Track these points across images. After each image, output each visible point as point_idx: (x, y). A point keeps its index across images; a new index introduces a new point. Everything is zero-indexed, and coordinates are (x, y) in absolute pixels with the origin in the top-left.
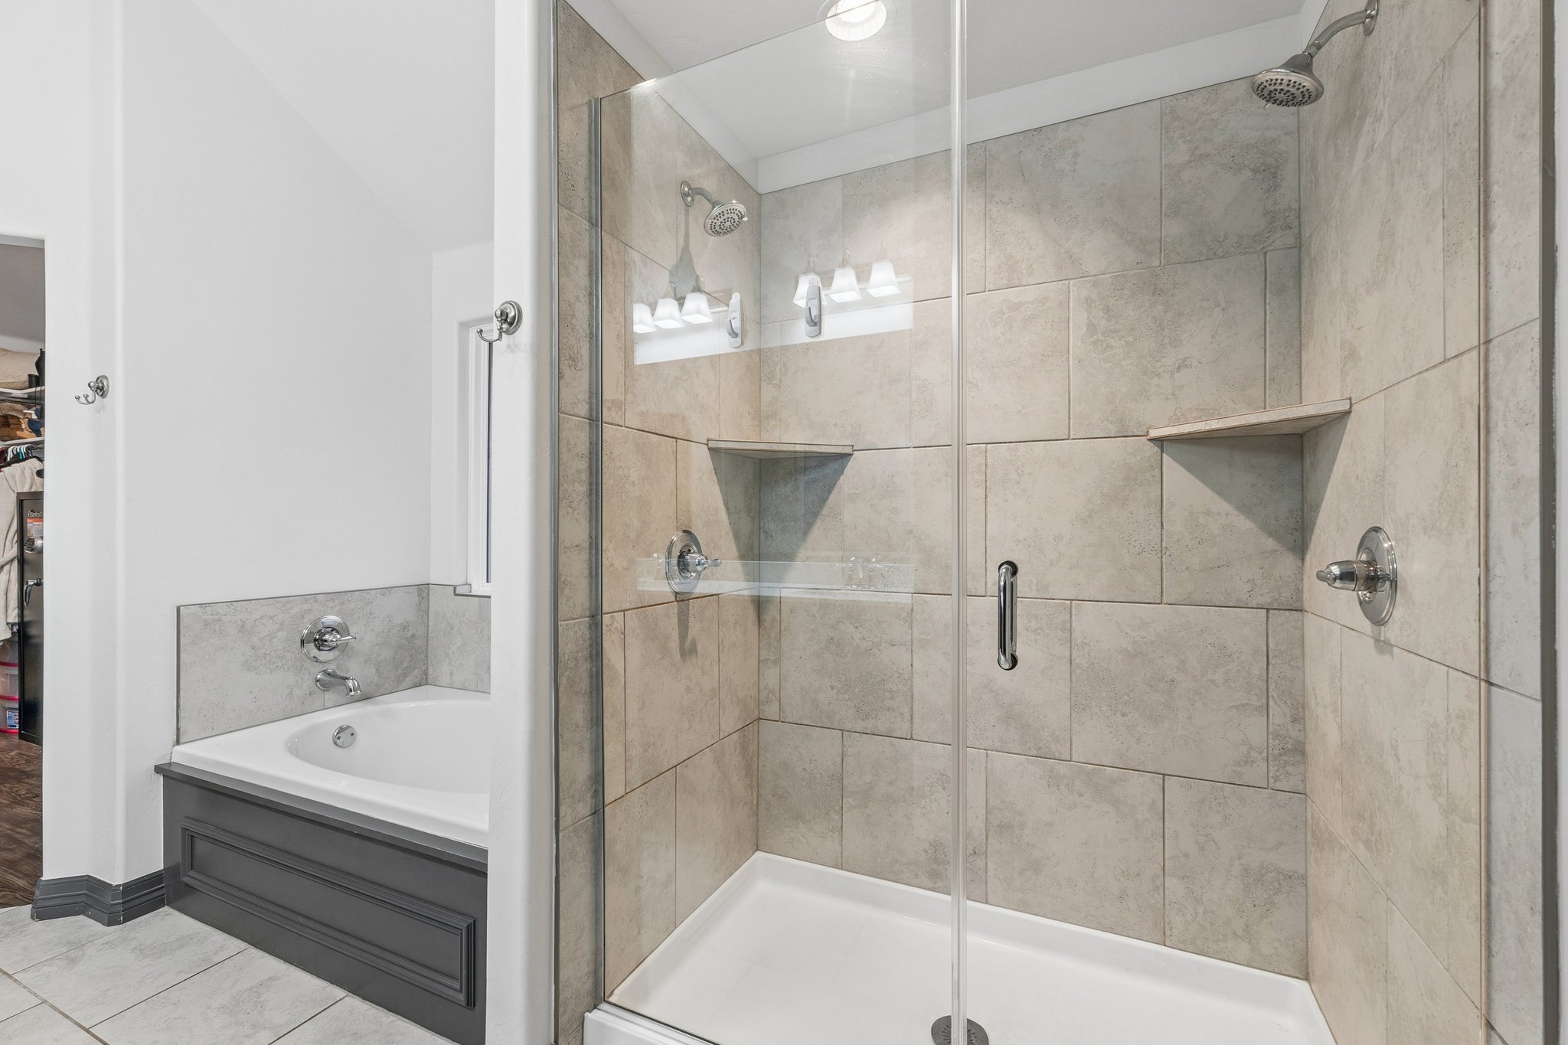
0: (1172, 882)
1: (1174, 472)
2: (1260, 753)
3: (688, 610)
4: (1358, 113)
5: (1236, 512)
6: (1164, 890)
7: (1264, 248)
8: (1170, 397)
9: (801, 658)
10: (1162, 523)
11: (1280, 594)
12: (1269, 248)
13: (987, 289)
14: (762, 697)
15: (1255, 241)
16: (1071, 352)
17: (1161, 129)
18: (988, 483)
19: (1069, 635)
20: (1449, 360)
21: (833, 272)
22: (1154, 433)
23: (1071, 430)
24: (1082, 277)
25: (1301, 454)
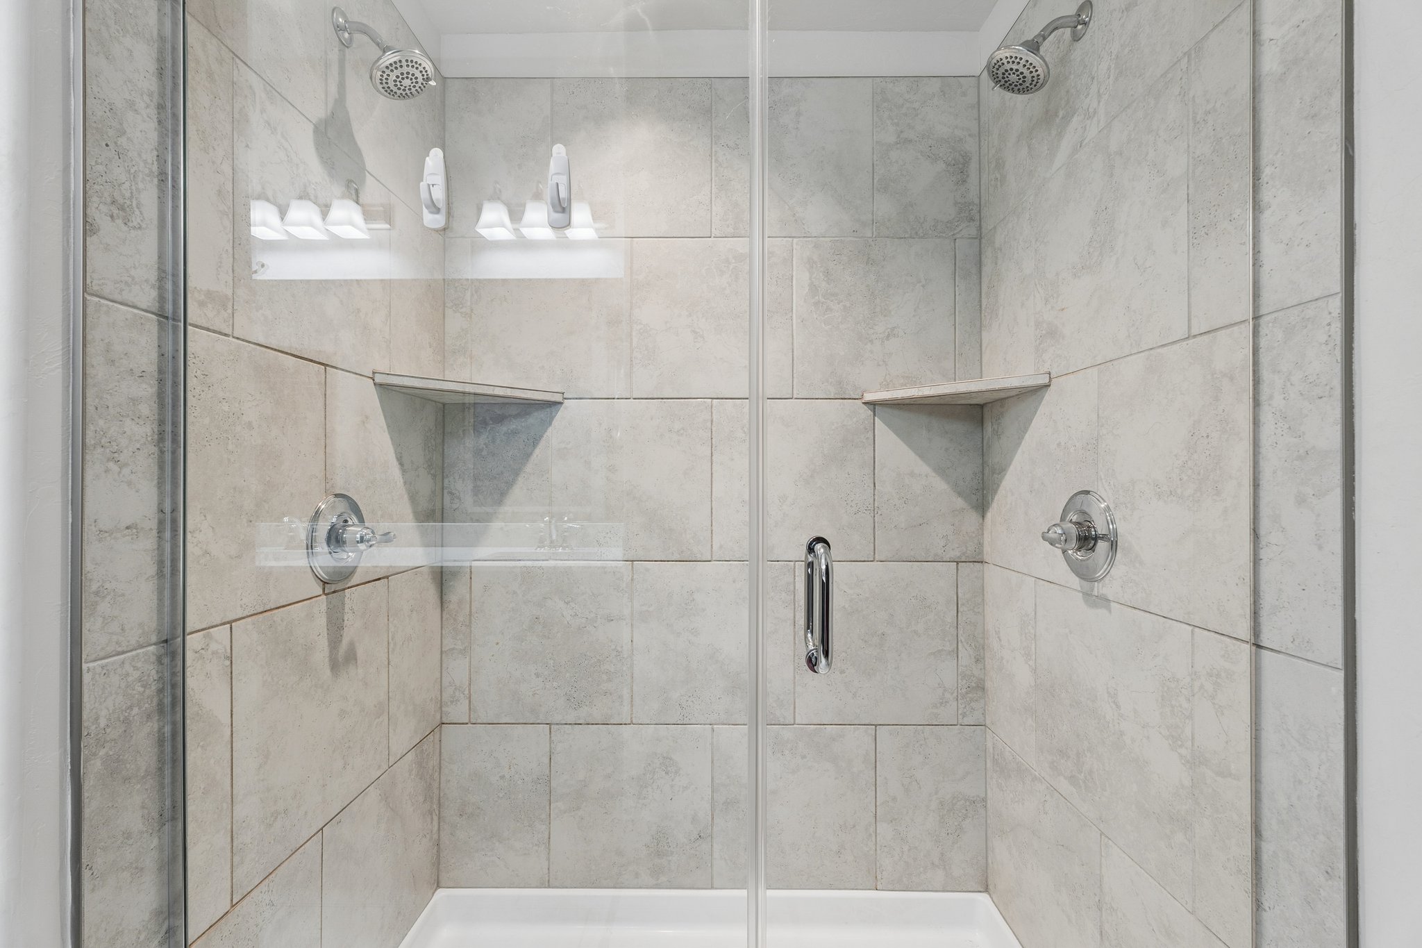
0: (883, 828)
1: (886, 438)
2: (952, 694)
3: (343, 604)
4: (1061, 114)
5: (934, 474)
6: (876, 836)
7: (954, 235)
8: (881, 363)
9: (497, 644)
10: (874, 484)
11: (966, 547)
12: (958, 236)
13: (713, 235)
14: (446, 696)
15: (947, 227)
16: (794, 311)
17: (873, 106)
18: (714, 440)
19: (792, 597)
20: (1195, 336)
21: (524, 205)
22: (869, 397)
23: (795, 389)
24: (804, 237)
25: (981, 422)
